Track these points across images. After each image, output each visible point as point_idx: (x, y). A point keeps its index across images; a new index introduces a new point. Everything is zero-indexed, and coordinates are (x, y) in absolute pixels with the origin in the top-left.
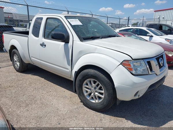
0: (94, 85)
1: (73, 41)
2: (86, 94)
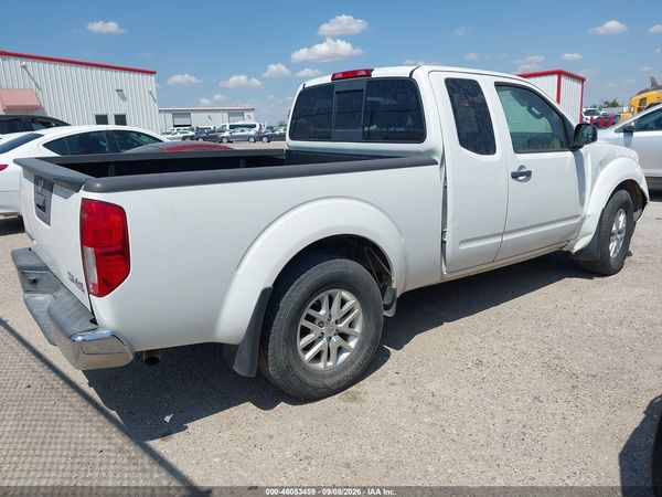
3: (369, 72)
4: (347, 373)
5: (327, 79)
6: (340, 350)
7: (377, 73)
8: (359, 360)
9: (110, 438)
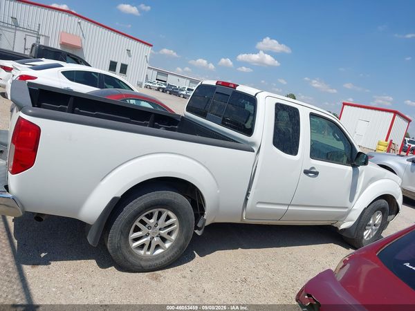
3: (235, 86)
4: (157, 262)
5: (213, 83)
6: (158, 247)
7: (239, 88)
8: (168, 257)
9: (4, 256)
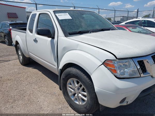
0: (77, 85)
1: (58, 36)
2: (70, 94)
